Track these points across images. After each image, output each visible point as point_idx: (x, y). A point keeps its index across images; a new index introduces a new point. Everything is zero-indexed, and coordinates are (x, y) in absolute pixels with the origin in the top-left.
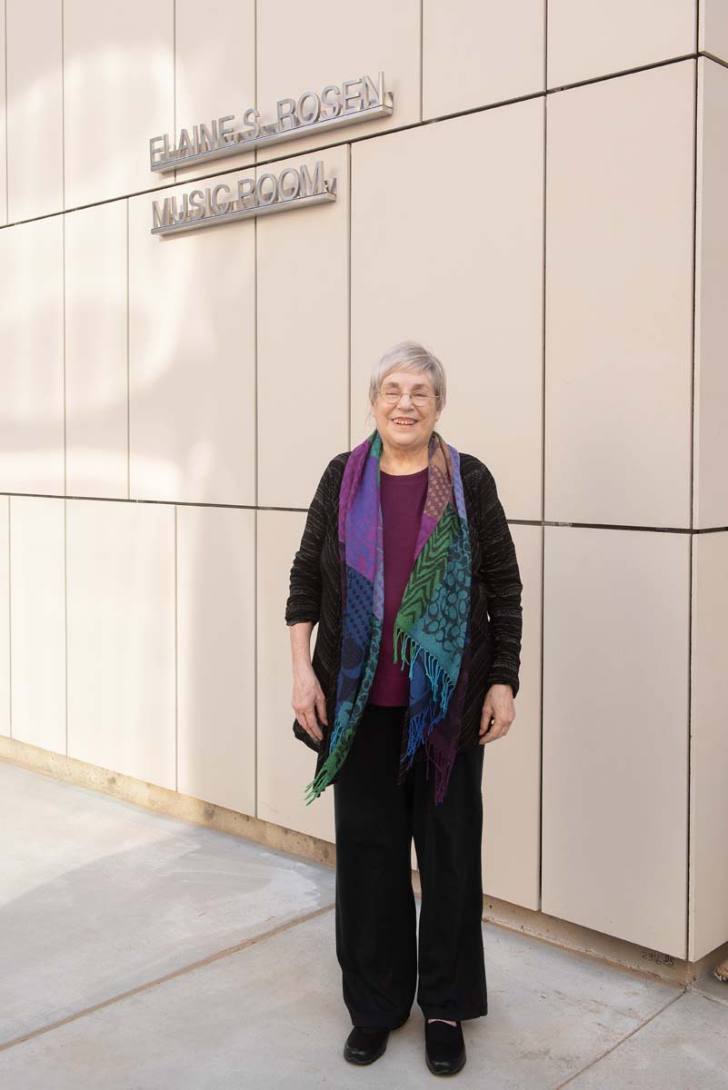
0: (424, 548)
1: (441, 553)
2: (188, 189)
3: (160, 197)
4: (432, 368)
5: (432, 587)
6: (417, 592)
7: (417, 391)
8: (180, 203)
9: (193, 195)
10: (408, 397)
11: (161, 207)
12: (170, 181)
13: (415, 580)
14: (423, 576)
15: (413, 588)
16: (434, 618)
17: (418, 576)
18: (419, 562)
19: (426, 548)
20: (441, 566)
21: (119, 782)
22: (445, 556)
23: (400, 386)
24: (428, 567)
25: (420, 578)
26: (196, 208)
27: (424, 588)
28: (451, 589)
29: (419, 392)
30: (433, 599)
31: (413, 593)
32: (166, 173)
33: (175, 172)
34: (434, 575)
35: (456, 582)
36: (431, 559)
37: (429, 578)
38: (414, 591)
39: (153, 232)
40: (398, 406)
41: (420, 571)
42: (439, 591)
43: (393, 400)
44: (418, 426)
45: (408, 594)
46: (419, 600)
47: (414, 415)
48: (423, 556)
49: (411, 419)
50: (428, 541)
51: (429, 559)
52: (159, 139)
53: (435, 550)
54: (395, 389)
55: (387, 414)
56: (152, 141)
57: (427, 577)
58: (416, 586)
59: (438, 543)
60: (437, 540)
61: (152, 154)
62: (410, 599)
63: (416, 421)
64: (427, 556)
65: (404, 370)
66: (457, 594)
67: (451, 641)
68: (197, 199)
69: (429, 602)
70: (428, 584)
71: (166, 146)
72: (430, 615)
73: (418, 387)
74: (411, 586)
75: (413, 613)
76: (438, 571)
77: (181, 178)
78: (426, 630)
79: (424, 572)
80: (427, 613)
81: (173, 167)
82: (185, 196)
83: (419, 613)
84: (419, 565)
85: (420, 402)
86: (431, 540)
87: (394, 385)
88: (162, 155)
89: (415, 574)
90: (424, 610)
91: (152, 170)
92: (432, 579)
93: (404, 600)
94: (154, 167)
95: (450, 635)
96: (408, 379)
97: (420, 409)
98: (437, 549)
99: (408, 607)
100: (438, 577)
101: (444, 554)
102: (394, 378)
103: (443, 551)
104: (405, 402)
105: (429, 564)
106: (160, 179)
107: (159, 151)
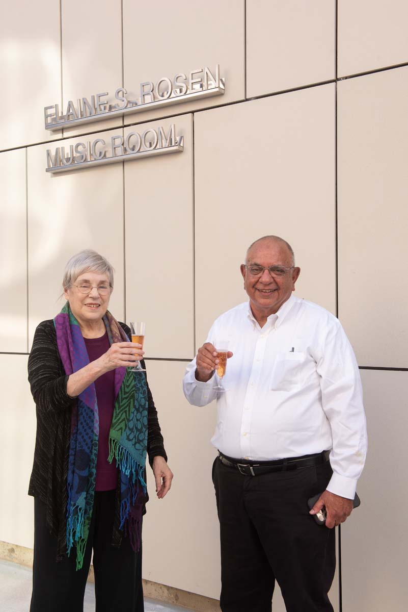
0: (121, 387)
1: (131, 389)
2: (74, 142)
3: (53, 147)
4: (109, 269)
5: (129, 411)
6: (122, 415)
7: (101, 285)
8: (67, 151)
9: (77, 146)
10: (96, 289)
11: (53, 153)
12: (59, 136)
13: (119, 408)
14: (124, 404)
15: (119, 413)
16: (131, 430)
17: (121, 404)
18: (120, 395)
19: (123, 386)
20: (133, 396)
21: (17, 552)
22: (134, 390)
23: (91, 282)
24: (126, 398)
25: (122, 406)
26: (78, 155)
27: (126, 412)
28: (138, 410)
29: (102, 285)
30: (131, 418)
31: (119, 416)
32: (55, 131)
33: (63, 130)
34: (130, 403)
35: (140, 405)
36: (127, 393)
37: (127, 406)
38: (120, 414)
39: (47, 170)
40: (90, 296)
41: (122, 401)
42: (133, 413)
43: (87, 291)
44: (101, 308)
45: (116, 417)
46: (124, 420)
47: (98, 302)
48: (122, 392)
49: (96, 304)
50: (123, 382)
51: (125, 393)
52: (51, 107)
53: (128, 386)
54: (87, 284)
55: (82, 301)
56: (46, 109)
57: (126, 405)
58: (121, 411)
59: (129, 382)
60: (128, 381)
61: (46, 117)
62: (119, 420)
63: (99, 305)
64: (124, 391)
65: (92, 272)
66: (141, 413)
67: (139, 443)
68: (80, 148)
69: (129, 420)
70: (127, 409)
71: (57, 113)
72: (129, 428)
73: (102, 282)
74: (118, 411)
75: (121, 429)
76: (132, 400)
77: (66, 134)
78: (128, 439)
79: (125, 401)
80: (127, 428)
81: (61, 127)
82: (71, 147)
83: (124, 428)
84: (120, 398)
85: (103, 292)
86: (124, 381)
87: (86, 281)
88: (52, 119)
89: (119, 403)
90: (126, 426)
91: (46, 129)
92: (129, 405)
93: (114, 421)
94: (47, 127)
95: (138, 439)
96: (95, 277)
97: (103, 297)
98: (129, 386)
99: (118, 425)
100: (132, 403)
101: (133, 389)
102: (86, 276)
103: (133, 388)
104: (94, 292)
105: (126, 396)
106: (51, 135)
107: (51, 115)
